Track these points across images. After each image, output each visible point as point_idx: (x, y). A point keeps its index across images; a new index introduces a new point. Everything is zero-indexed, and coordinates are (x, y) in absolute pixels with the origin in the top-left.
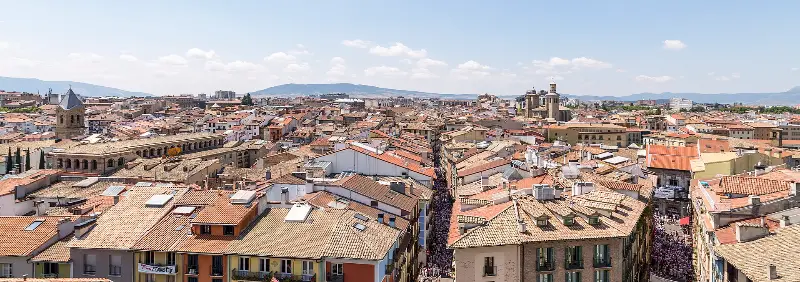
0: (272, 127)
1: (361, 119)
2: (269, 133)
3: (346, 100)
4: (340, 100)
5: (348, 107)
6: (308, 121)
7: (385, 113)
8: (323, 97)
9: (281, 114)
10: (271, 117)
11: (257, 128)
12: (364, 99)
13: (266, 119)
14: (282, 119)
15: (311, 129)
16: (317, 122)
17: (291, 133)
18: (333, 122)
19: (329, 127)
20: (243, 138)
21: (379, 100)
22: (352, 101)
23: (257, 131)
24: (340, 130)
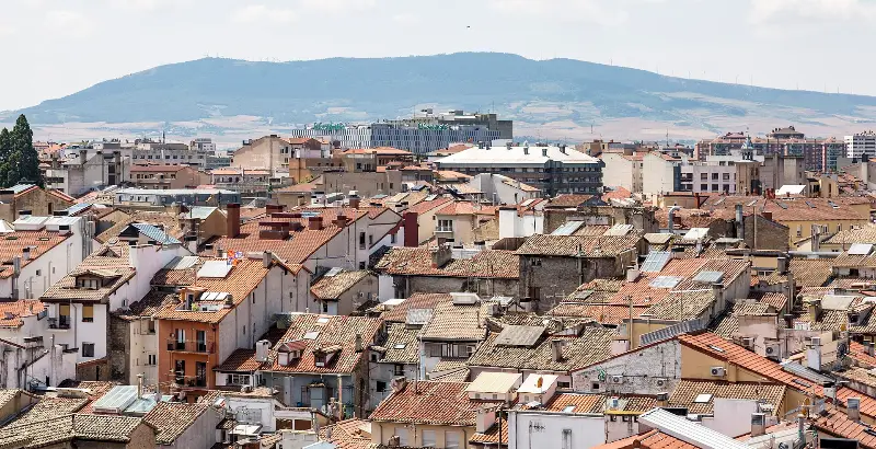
0: (169, 310)
1: (612, 268)
2: (154, 344)
3: (499, 154)
4: (472, 155)
5: (524, 192)
6: (339, 282)
7: (732, 228)
8: (382, 133)
9: (203, 239)
10: (164, 257)
11: (100, 314)
12: (596, 148)
13: (137, 264)
14: (215, 267)
15: (366, 327)
16: (386, 283)
17: (263, 350)
18: (468, 284)
19: (454, 318)
20: (36, 372)
21: (674, 152)
22: (536, 157)
23: (95, 333)
24: (511, 333)
